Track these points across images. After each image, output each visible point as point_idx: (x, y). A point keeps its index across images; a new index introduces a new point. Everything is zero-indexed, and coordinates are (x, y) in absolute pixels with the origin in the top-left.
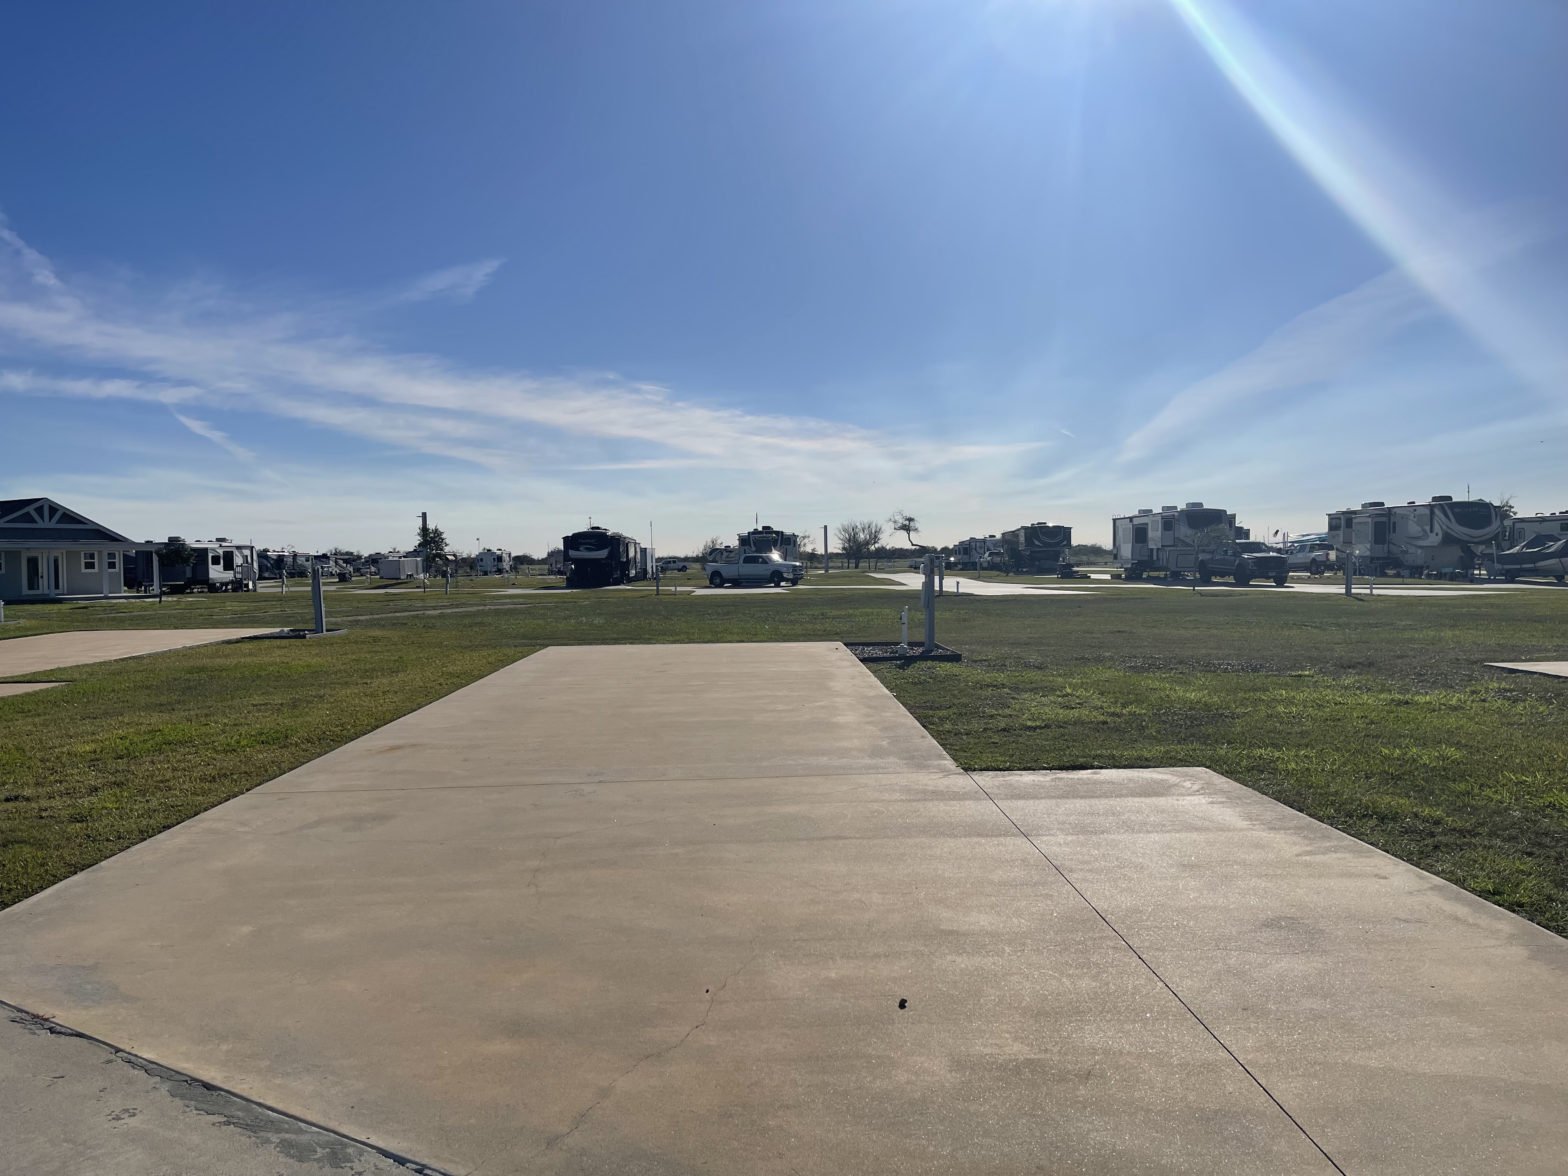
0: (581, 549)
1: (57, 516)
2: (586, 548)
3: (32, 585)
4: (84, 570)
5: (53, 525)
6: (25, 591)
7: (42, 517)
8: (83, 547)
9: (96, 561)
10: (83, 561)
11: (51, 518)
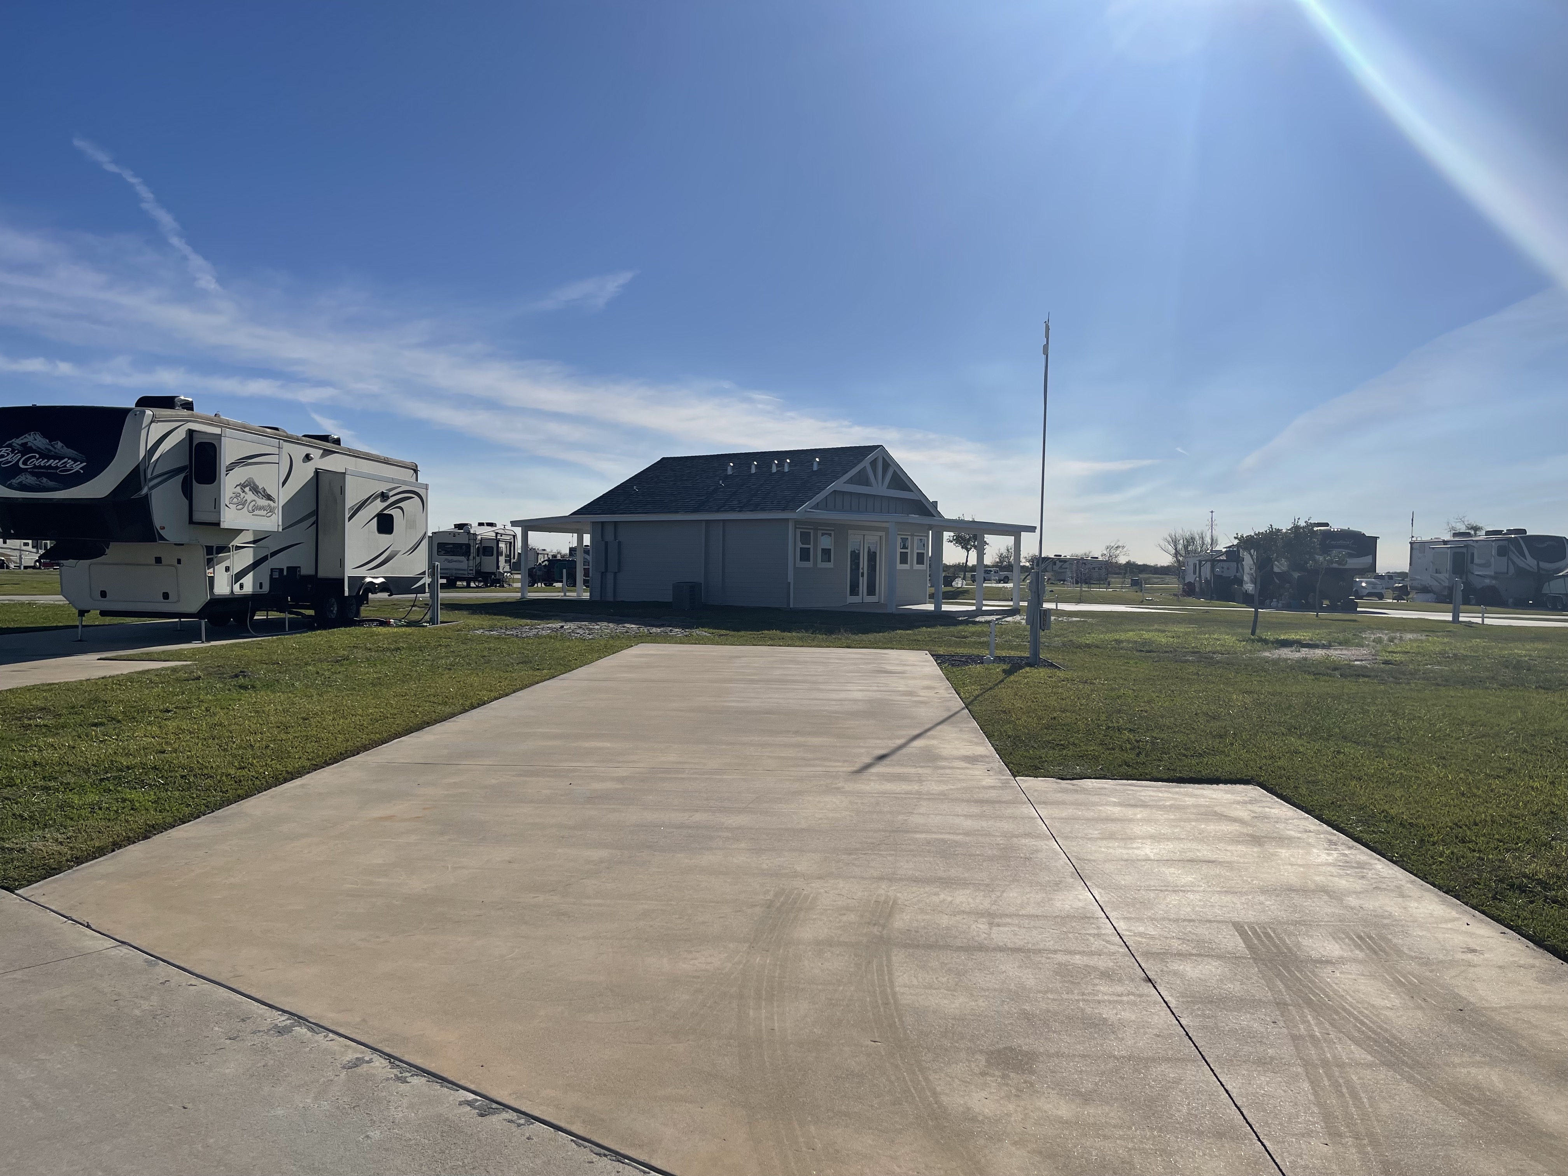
1: (889, 476)
4: (899, 566)
6: (849, 598)
7: (876, 476)
9: (909, 551)
10: (899, 550)
11: (883, 479)
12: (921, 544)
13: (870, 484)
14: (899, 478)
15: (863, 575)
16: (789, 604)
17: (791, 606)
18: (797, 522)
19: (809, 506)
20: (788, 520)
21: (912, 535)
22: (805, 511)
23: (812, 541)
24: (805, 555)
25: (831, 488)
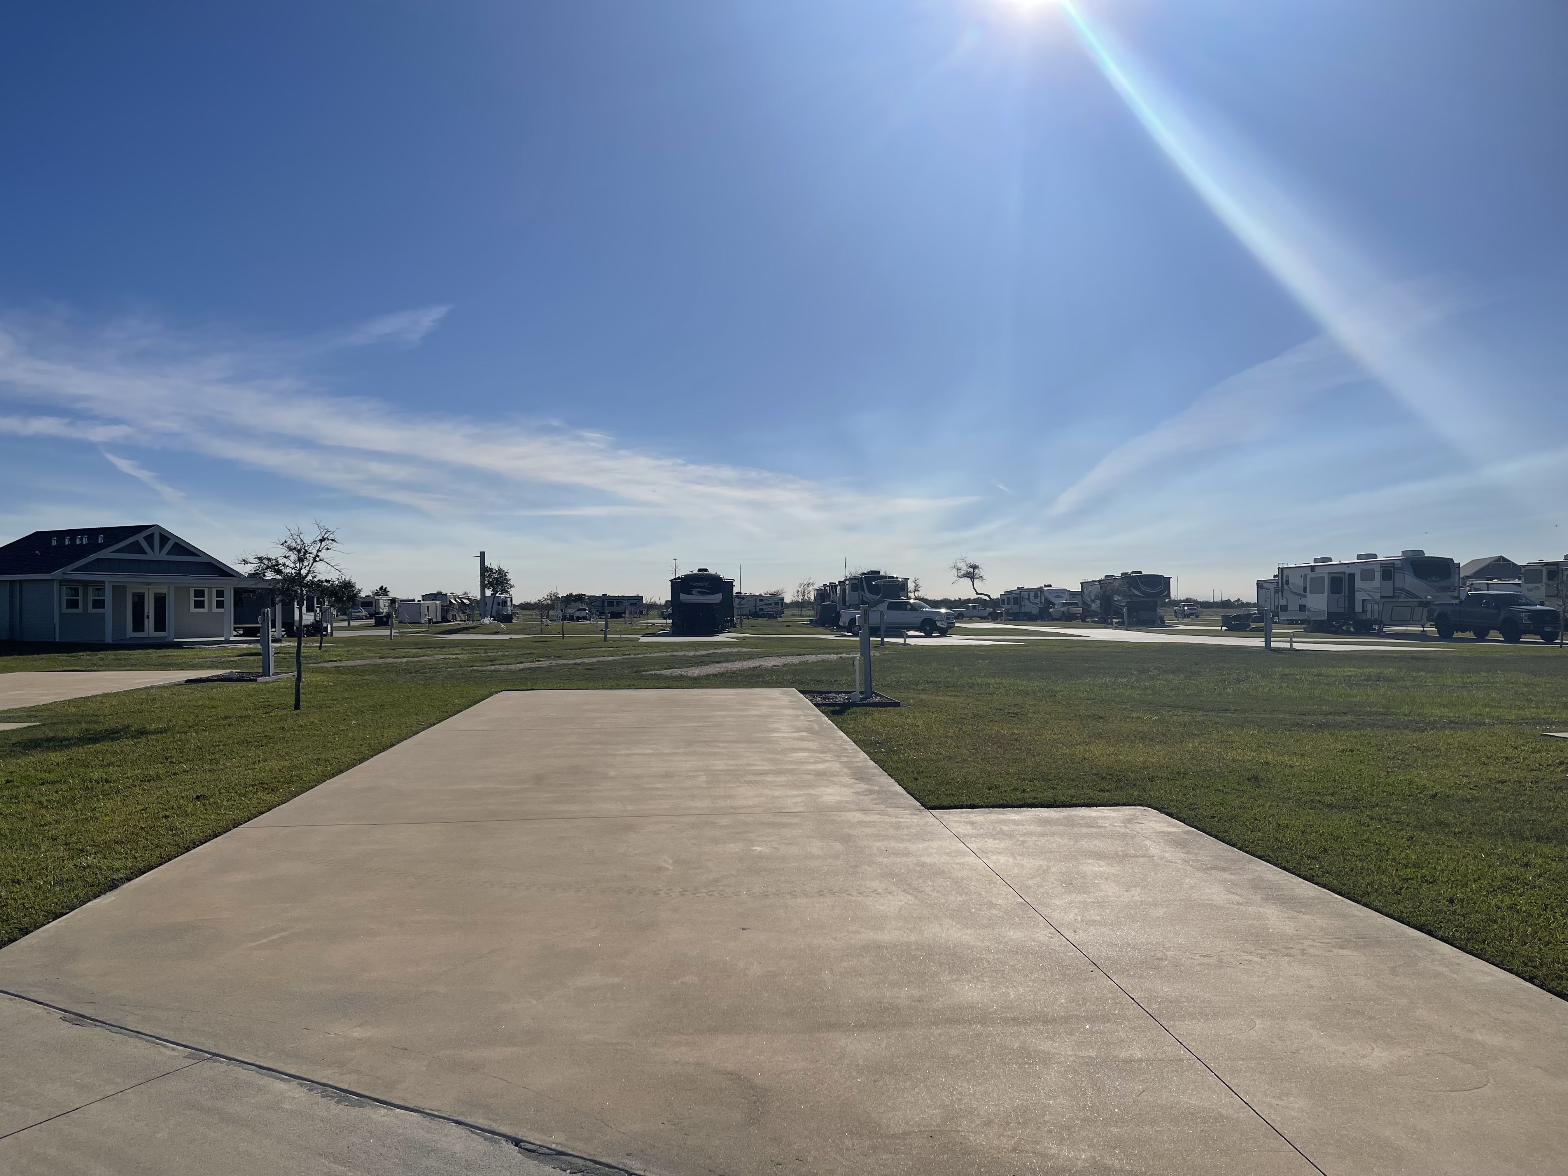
0: (693, 592)
1: (169, 546)
2: (699, 592)
3: (139, 624)
4: (193, 610)
5: (163, 556)
6: (130, 633)
7: (152, 546)
8: (194, 581)
9: (206, 599)
10: (193, 599)
11: (161, 549)
12: (220, 593)
13: (144, 552)
14: (182, 548)
15: (148, 617)
16: (55, 639)
17: (57, 640)
18: (62, 582)
19: (68, 569)
20: (53, 580)
21: (210, 588)
22: (63, 573)
23: (81, 594)
24: (73, 604)
25: (93, 557)
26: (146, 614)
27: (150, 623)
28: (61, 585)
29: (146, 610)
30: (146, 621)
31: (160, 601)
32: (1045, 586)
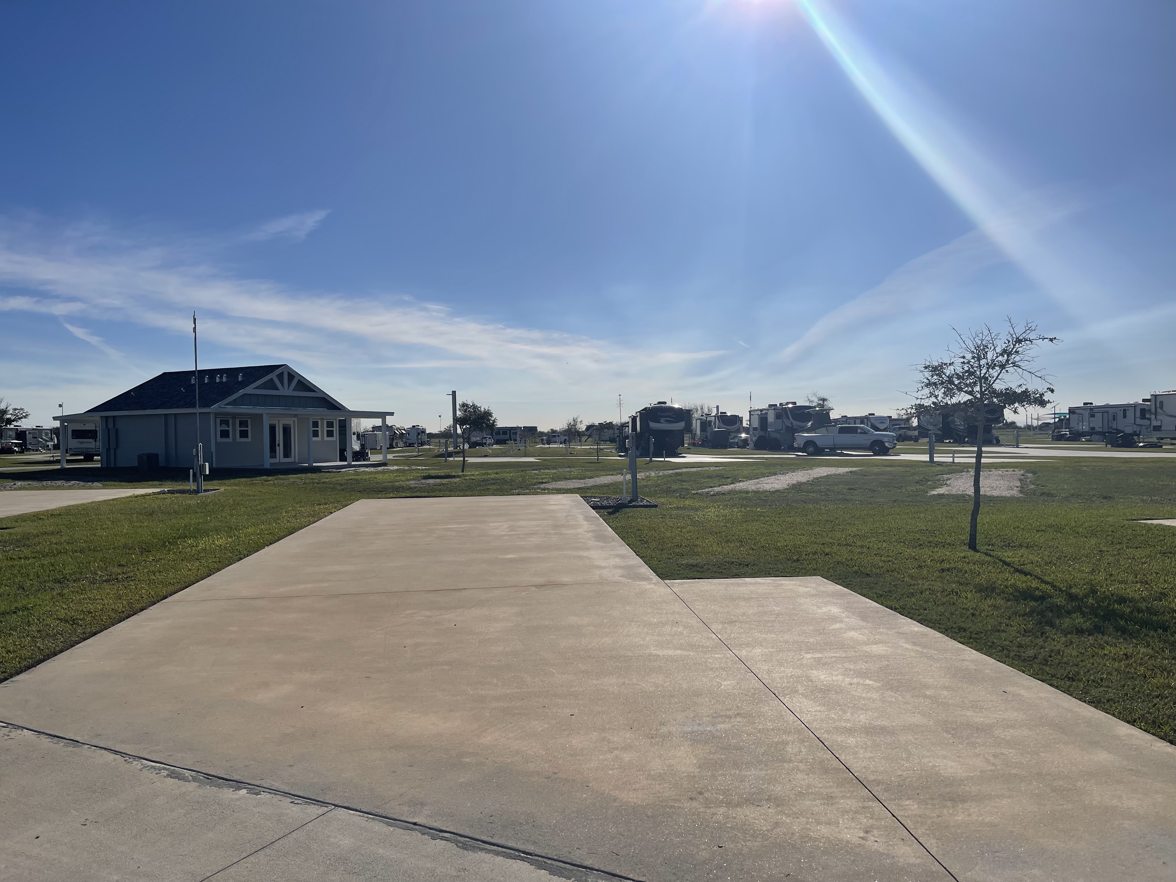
1: (295, 383)
3: (273, 452)
4: (311, 438)
5: (290, 391)
6: (267, 461)
7: (282, 384)
8: (312, 414)
9: (319, 429)
10: (311, 429)
11: (289, 385)
12: (330, 424)
13: (277, 389)
14: (304, 385)
15: (279, 445)
16: (212, 465)
17: (214, 466)
18: (216, 415)
19: (222, 404)
20: (210, 413)
21: (322, 419)
22: (219, 407)
23: (231, 425)
24: (225, 434)
25: (241, 392)
26: (277, 443)
27: (280, 450)
28: (216, 418)
29: (277, 439)
30: (277, 448)
31: (287, 431)
32: (869, 414)
